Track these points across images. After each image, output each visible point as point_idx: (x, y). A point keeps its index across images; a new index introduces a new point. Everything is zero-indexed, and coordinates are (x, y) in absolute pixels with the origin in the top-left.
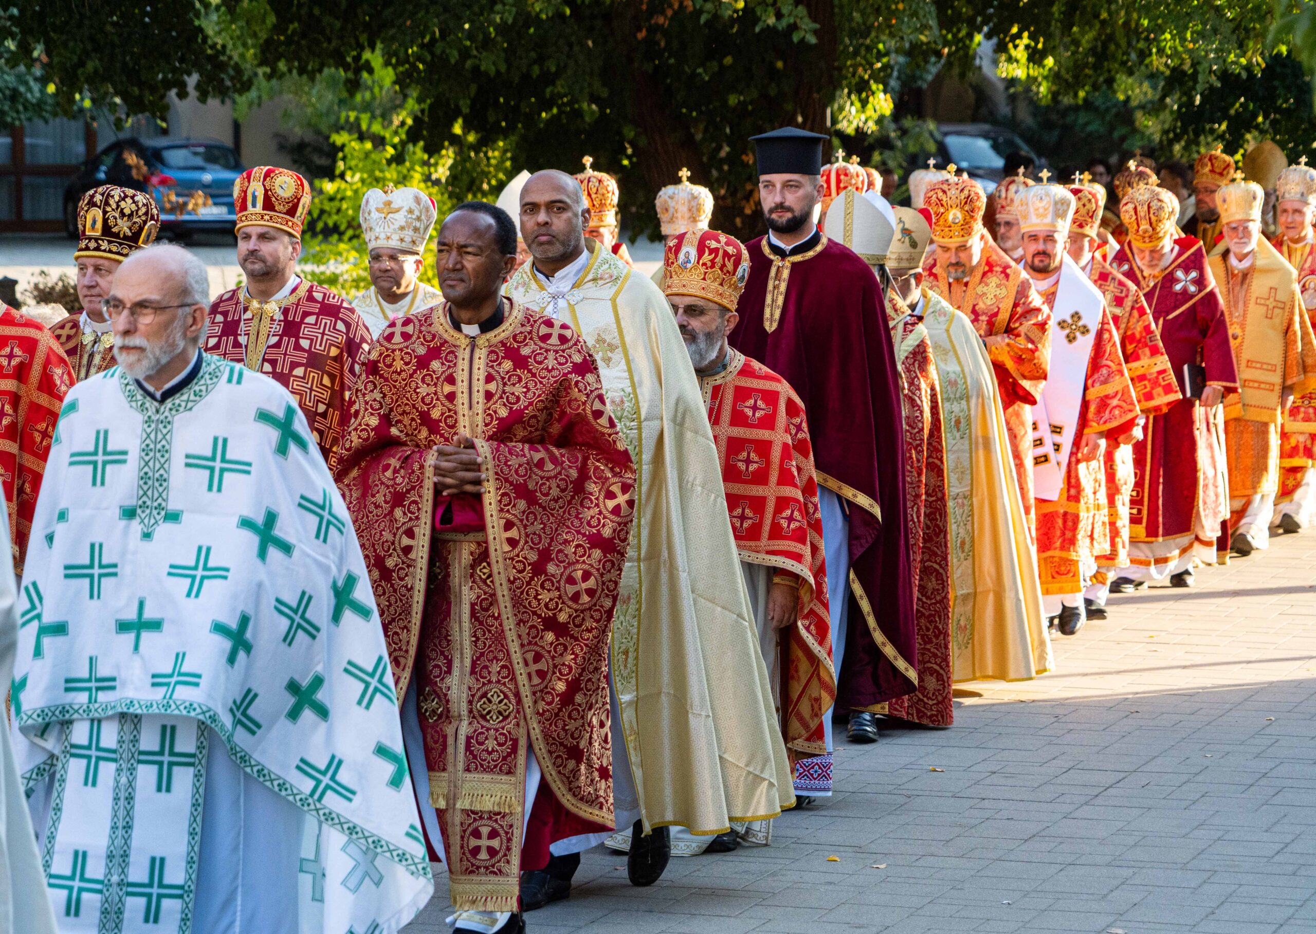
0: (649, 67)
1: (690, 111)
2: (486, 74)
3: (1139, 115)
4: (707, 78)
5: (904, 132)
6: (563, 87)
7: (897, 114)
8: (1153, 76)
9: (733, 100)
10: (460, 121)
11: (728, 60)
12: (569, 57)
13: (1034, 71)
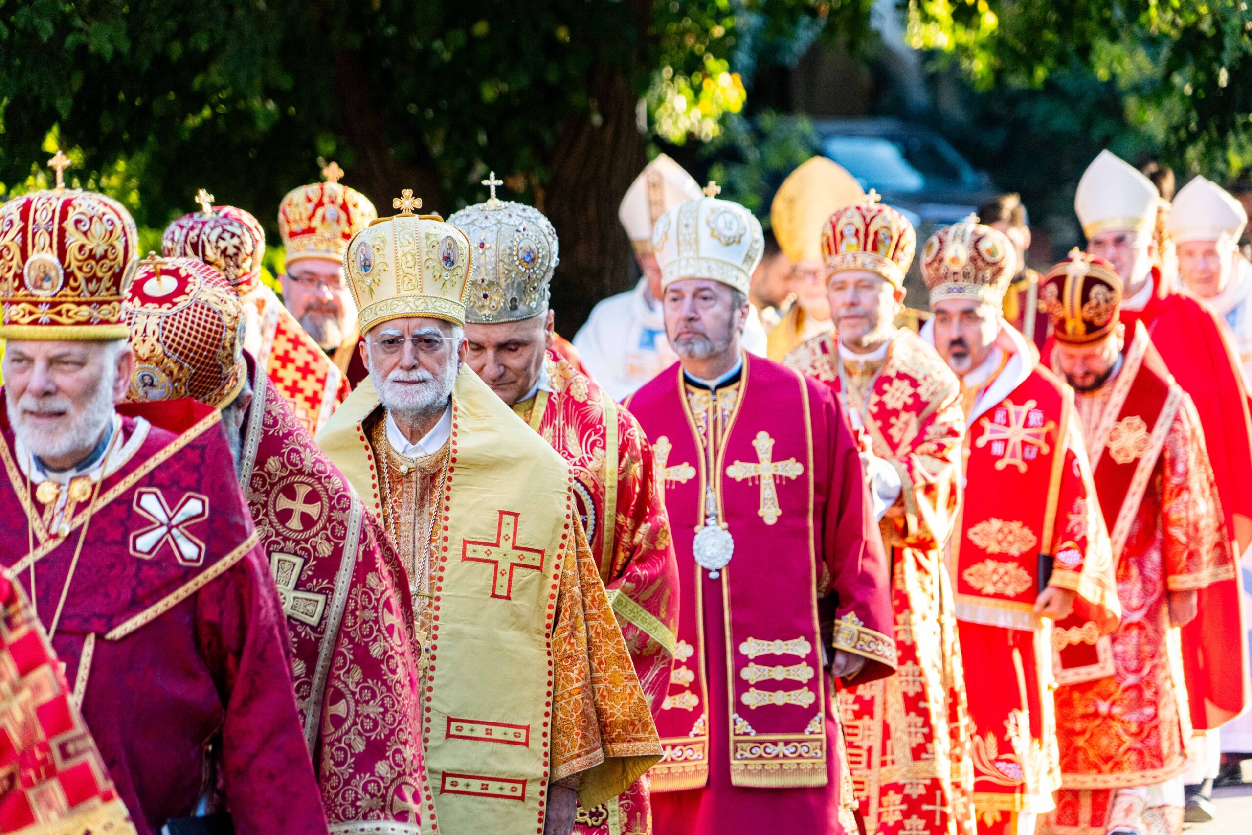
0: (355, 41)
1: (422, 107)
2: (99, 57)
3: (1131, 103)
4: (447, 56)
5: (760, 136)
6: (220, 74)
7: (750, 110)
8: (1152, 42)
9: (489, 93)
10: (55, 129)
11: (481, 28)
12: (228, 26)
13: (965, 37)
